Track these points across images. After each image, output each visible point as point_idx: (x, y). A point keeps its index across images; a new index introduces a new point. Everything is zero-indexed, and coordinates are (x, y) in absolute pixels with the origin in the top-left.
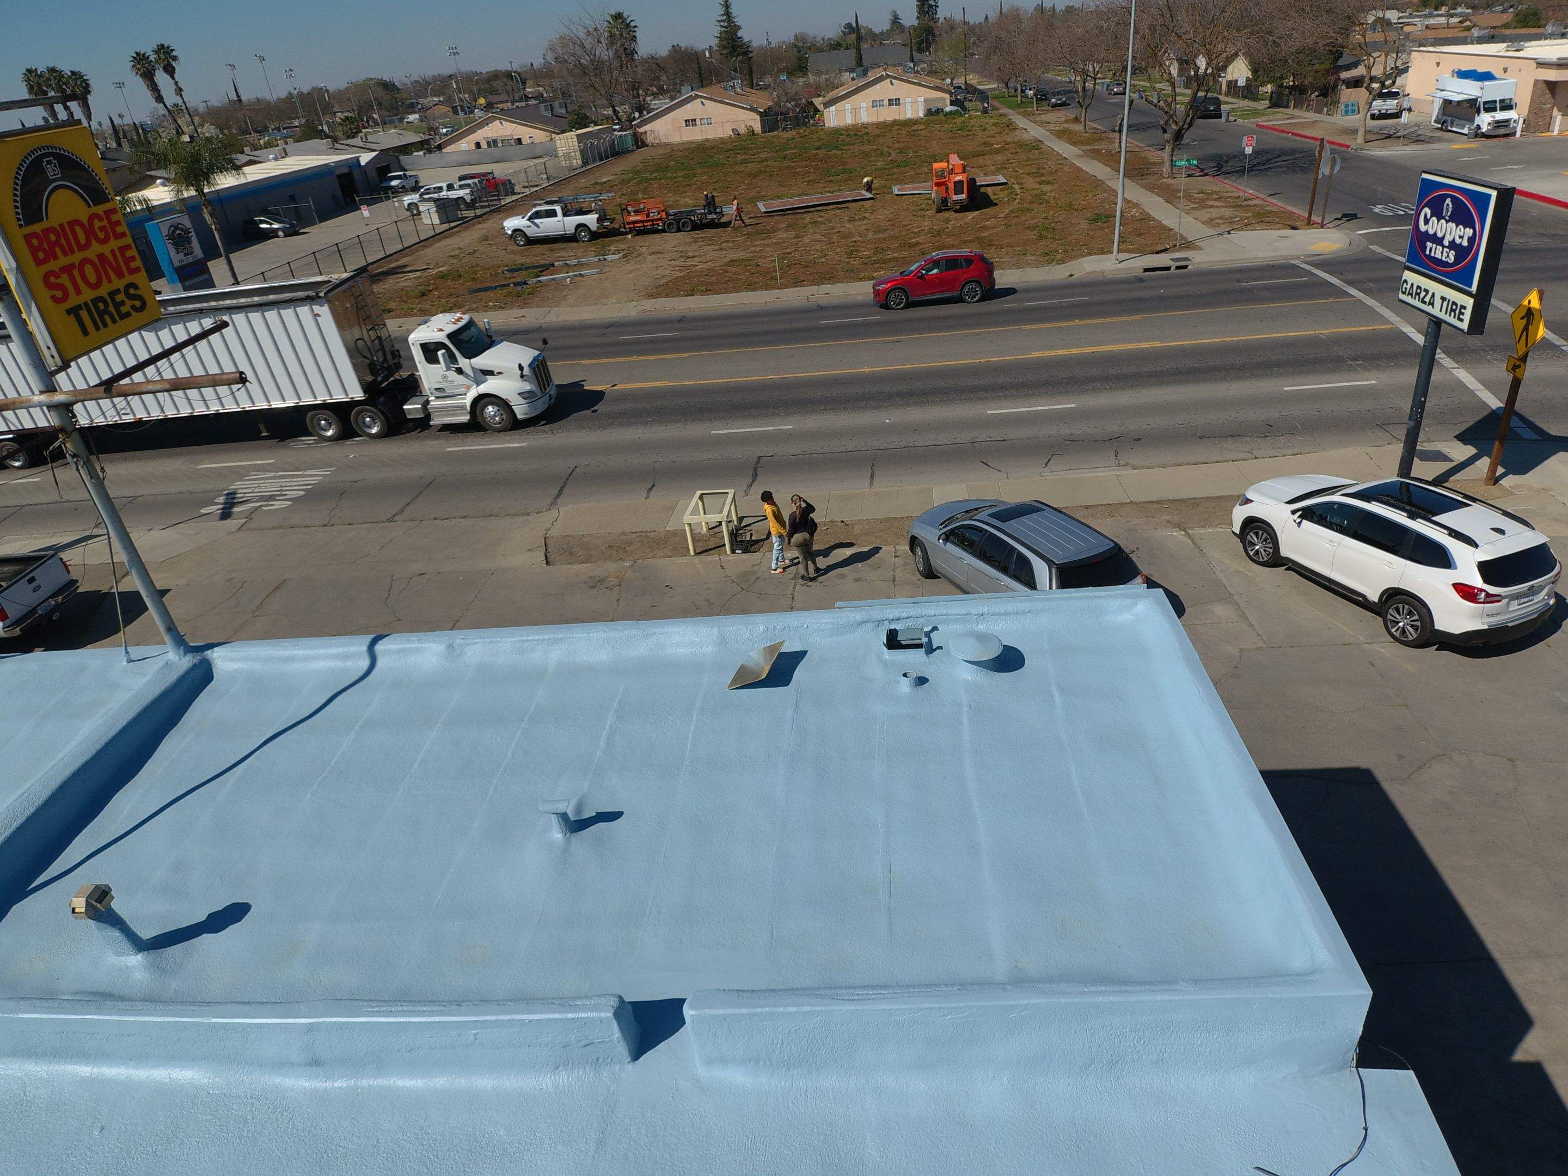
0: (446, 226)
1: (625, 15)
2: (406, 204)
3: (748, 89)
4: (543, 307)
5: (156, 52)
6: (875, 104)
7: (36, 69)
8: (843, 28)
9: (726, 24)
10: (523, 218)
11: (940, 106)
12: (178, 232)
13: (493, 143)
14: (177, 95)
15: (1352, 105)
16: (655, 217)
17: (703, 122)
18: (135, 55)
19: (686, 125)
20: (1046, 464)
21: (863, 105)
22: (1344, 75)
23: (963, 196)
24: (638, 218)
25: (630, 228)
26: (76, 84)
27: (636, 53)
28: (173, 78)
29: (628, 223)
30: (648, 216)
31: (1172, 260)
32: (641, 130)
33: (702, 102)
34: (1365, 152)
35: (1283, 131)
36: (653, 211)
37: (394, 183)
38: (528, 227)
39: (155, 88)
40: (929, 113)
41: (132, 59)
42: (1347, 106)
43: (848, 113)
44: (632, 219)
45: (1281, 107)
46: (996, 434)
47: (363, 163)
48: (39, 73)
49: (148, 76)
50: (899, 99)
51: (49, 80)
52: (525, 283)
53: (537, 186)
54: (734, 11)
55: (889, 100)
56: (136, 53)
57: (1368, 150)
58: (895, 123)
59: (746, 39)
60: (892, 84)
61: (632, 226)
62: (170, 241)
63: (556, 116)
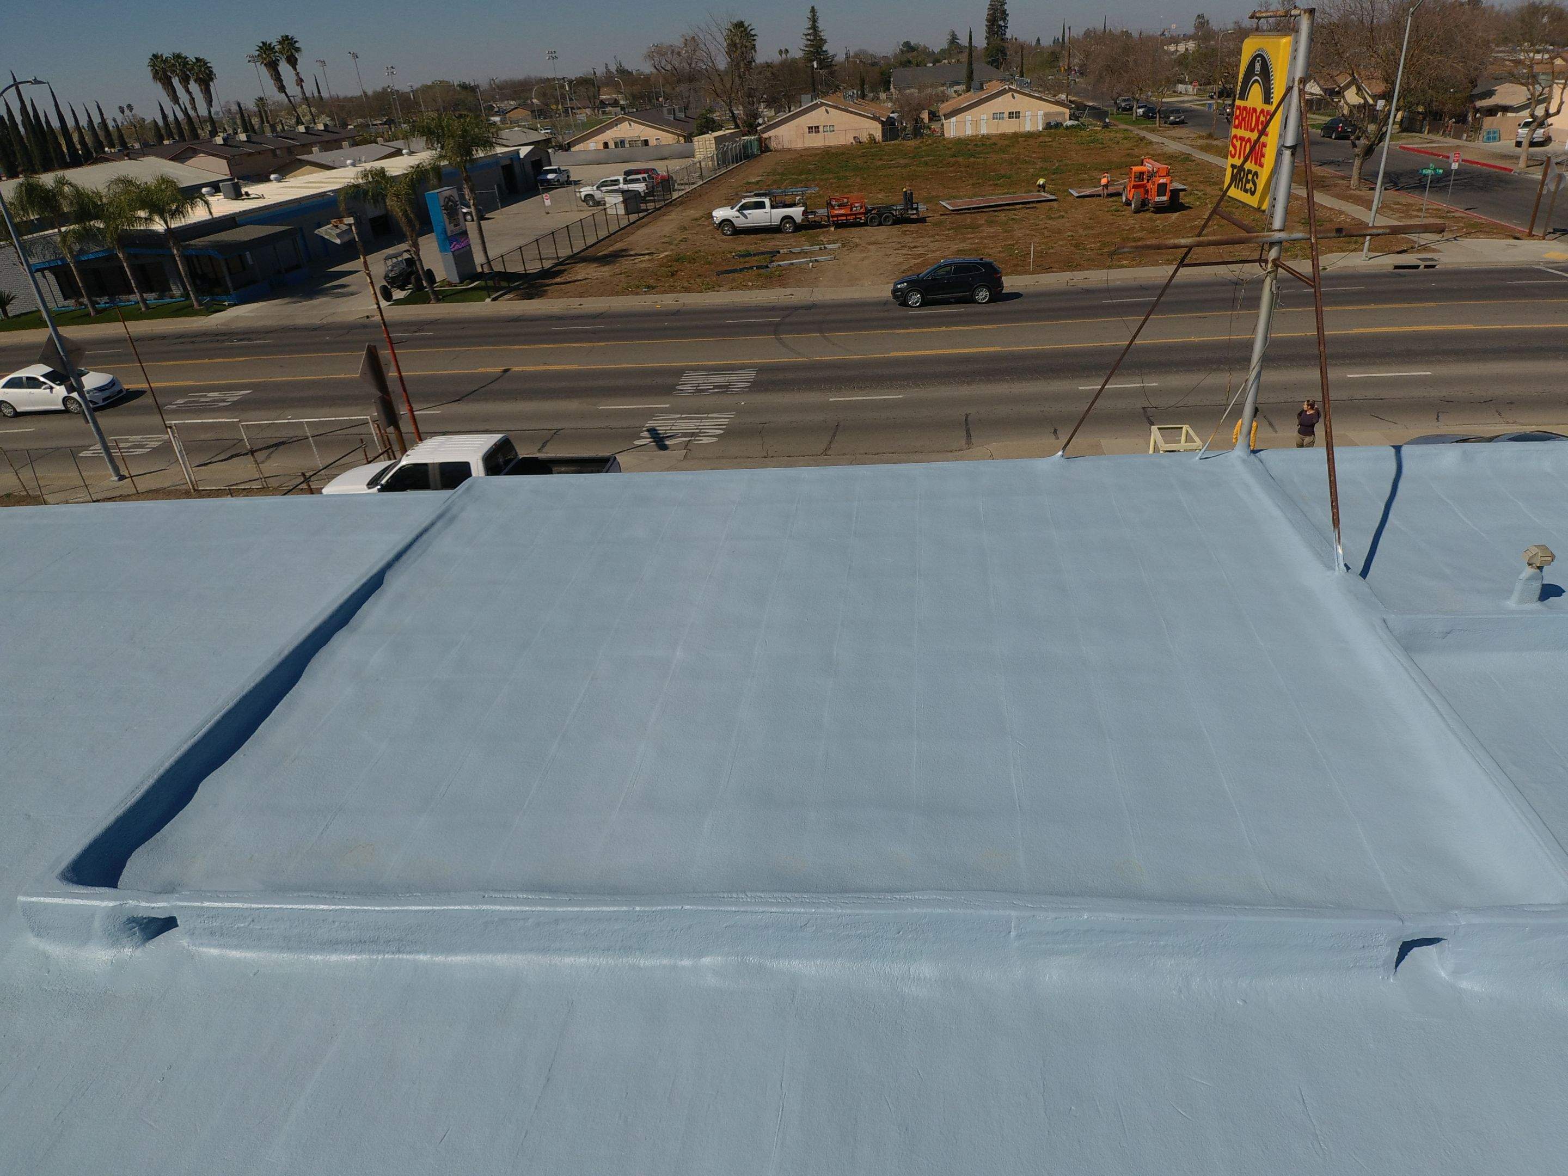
0: (634, 217)
1: (746, 24)
2: (583, 194)
3: (861, 100)
4: (803, 287)
5: (280, 43)
6: (995, 116)
7: (161, 55)
8: (901, 47)
9: (812, 38)
10: (732, 208)
11: (1060, 119)
12: (450, 203)
13: (620, 143)
14: (298, 85)
15: (1494, 133)
16: (858, 211)
17: (825, 130)
18: (261, 45)
19: (809, 132)
20: (1437, 419)
21: (984, 117)
22: (1480, 104)
23: (1165, 198)
24: (842, 212)
25: (833, 221)
26: (200, 70)
27: (754, 61)
28: (295, 69)
29: (832, 216)
30: (851, 210)
31: (1419, 259)
32: (765, 135)
33: (826, 110)
34: (1530, 175)
35: (1432, 154)
36: (856, 205)
37: (550, 176)
38: (736, 217)
39: (277, 78)
40: (1048, 126)
41: (258, 48)
42: (1489, 133)
43: (968, 124)
44: (837, 212)
45: (1413, 132)
46: (1370, 394)
47: (522, 156)
48: (164, 59)
49: (273, 66)
50: (1019, 112)
51: (174, 65)
52: (767, 267)
53: (693, 184)
54: (821, 25)
55: (1010, 113)
56: (263, 42)
57: (1533, 174)
58: (1016, 135)
59: (831, 53)
60: (1014, 97)
61: (835, 219)
62: (445, 211)
63: (677, 120)
